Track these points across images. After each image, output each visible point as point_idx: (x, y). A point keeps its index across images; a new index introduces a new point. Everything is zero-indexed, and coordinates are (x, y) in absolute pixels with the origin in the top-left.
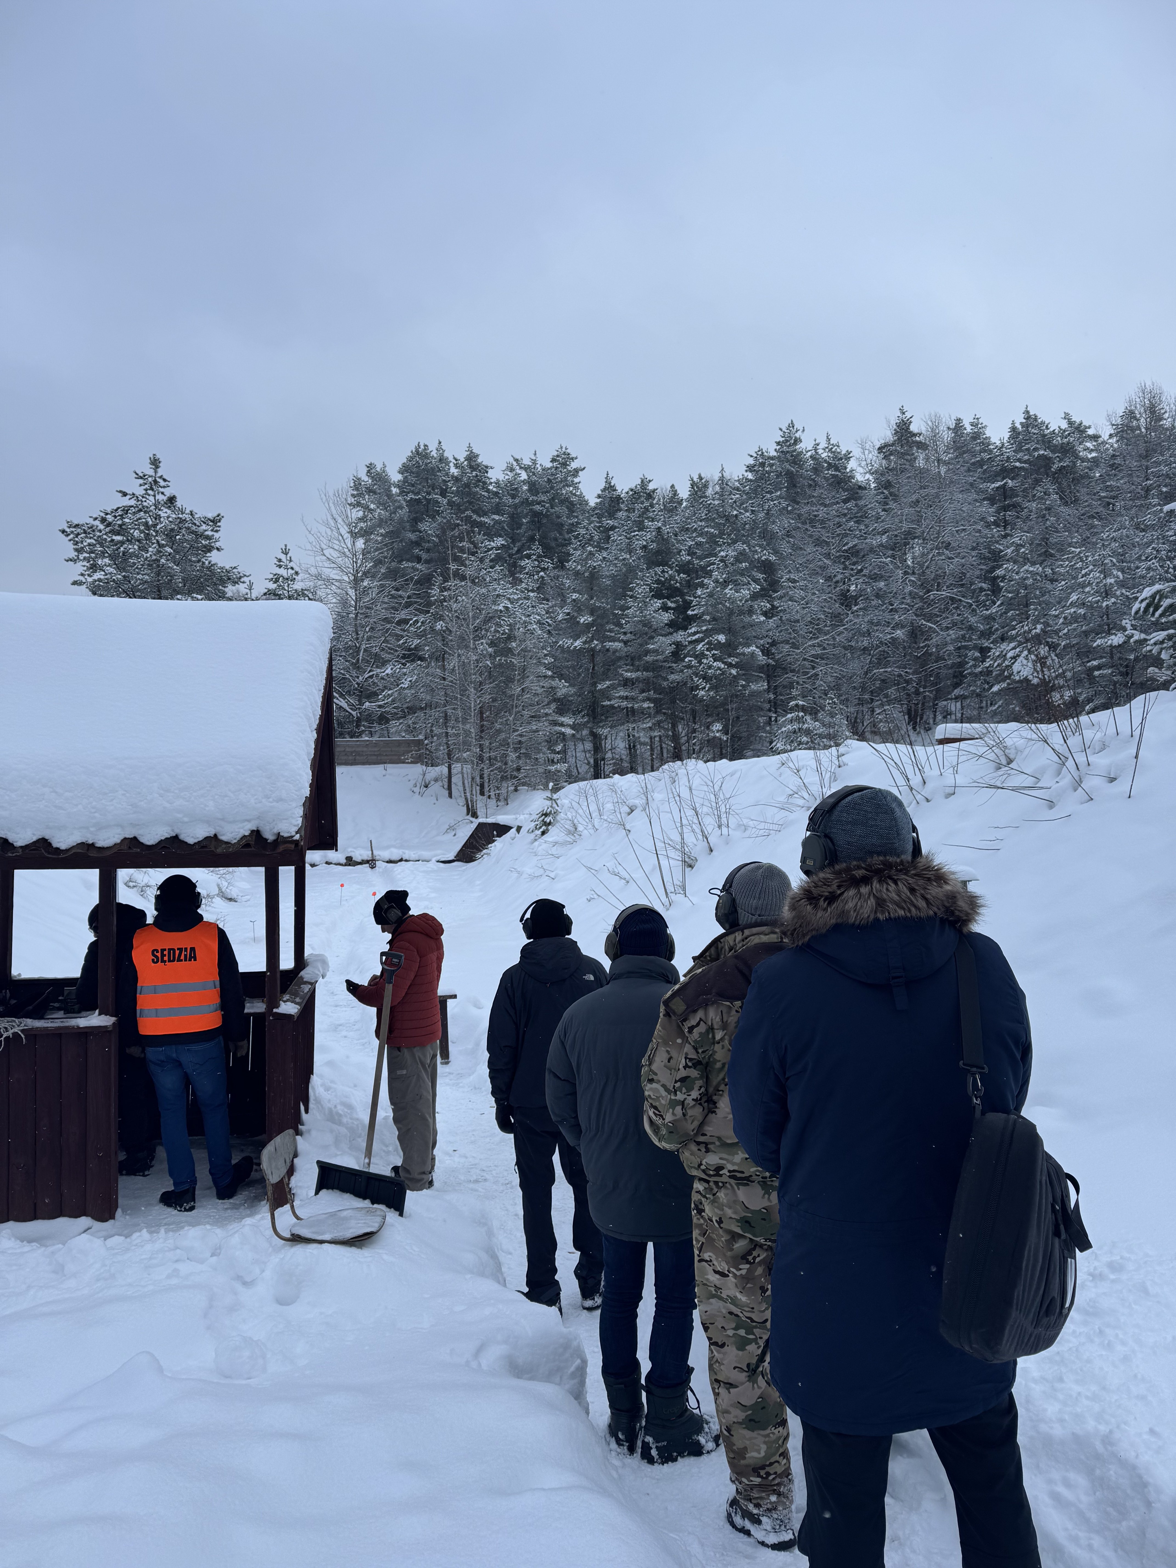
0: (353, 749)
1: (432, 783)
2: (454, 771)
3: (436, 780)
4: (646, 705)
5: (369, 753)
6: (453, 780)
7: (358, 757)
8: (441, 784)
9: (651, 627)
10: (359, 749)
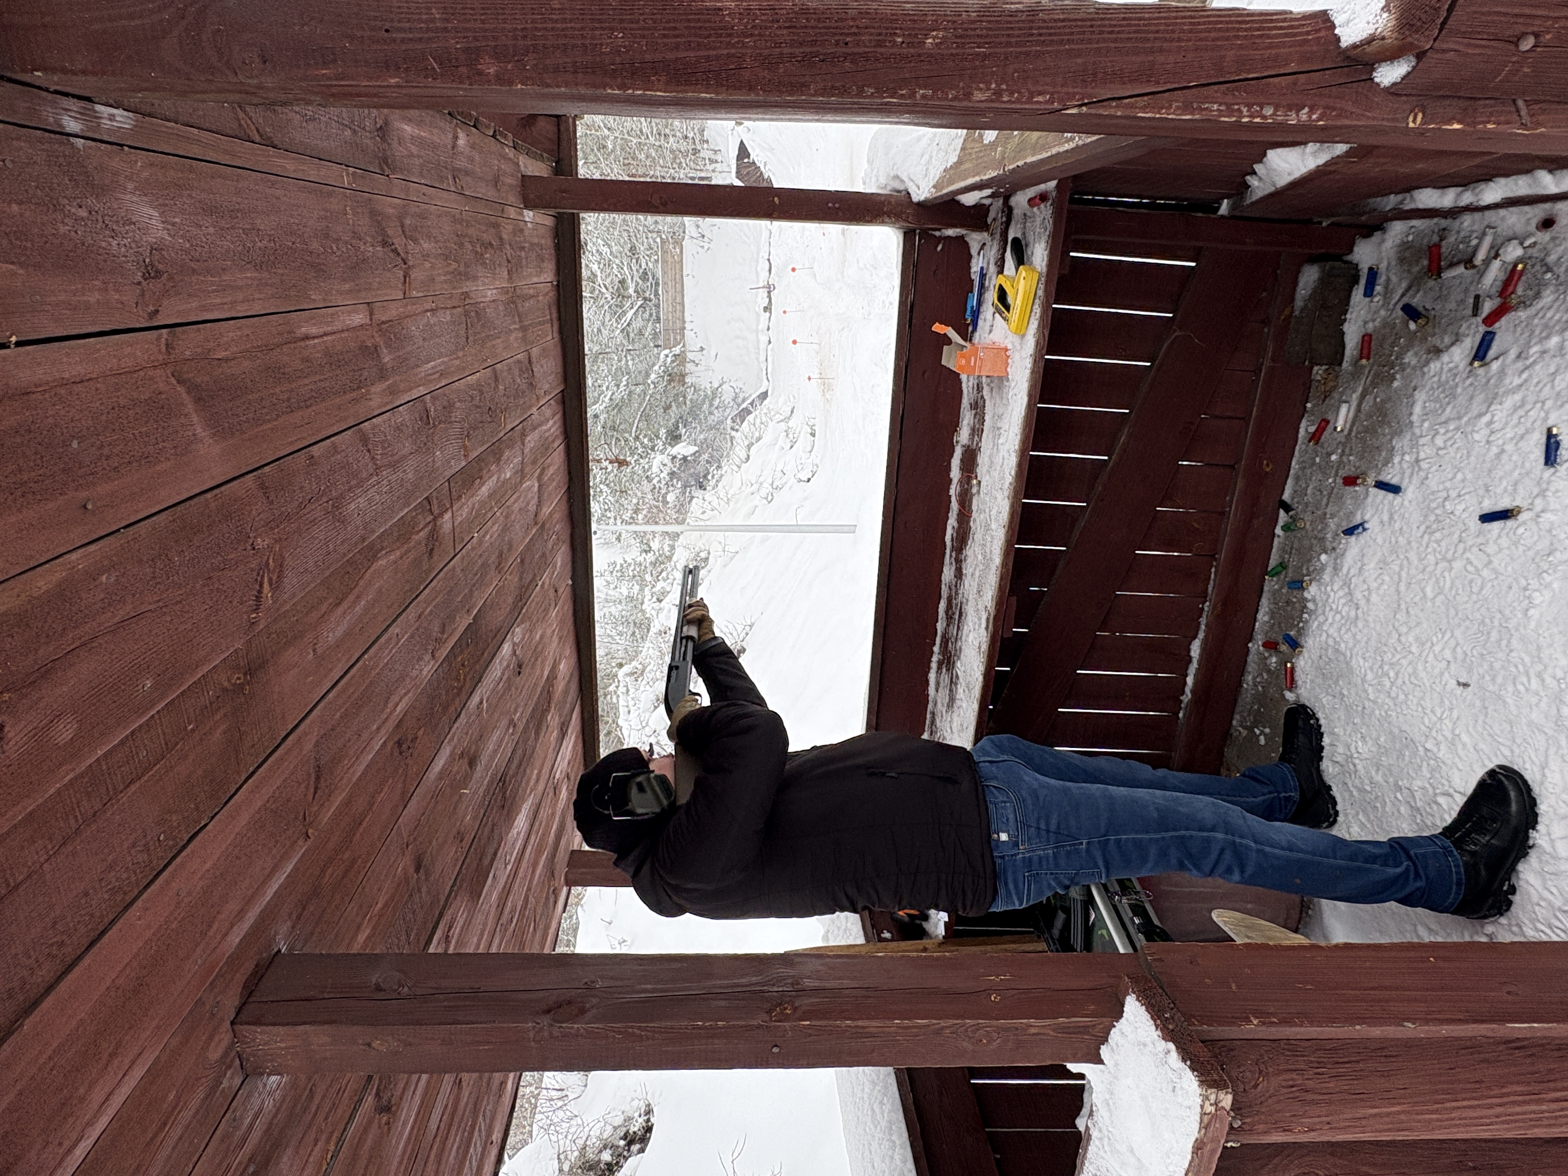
0: (670, 304)
5: (673, 290)
7: (677, 301)
10: (670, 298)
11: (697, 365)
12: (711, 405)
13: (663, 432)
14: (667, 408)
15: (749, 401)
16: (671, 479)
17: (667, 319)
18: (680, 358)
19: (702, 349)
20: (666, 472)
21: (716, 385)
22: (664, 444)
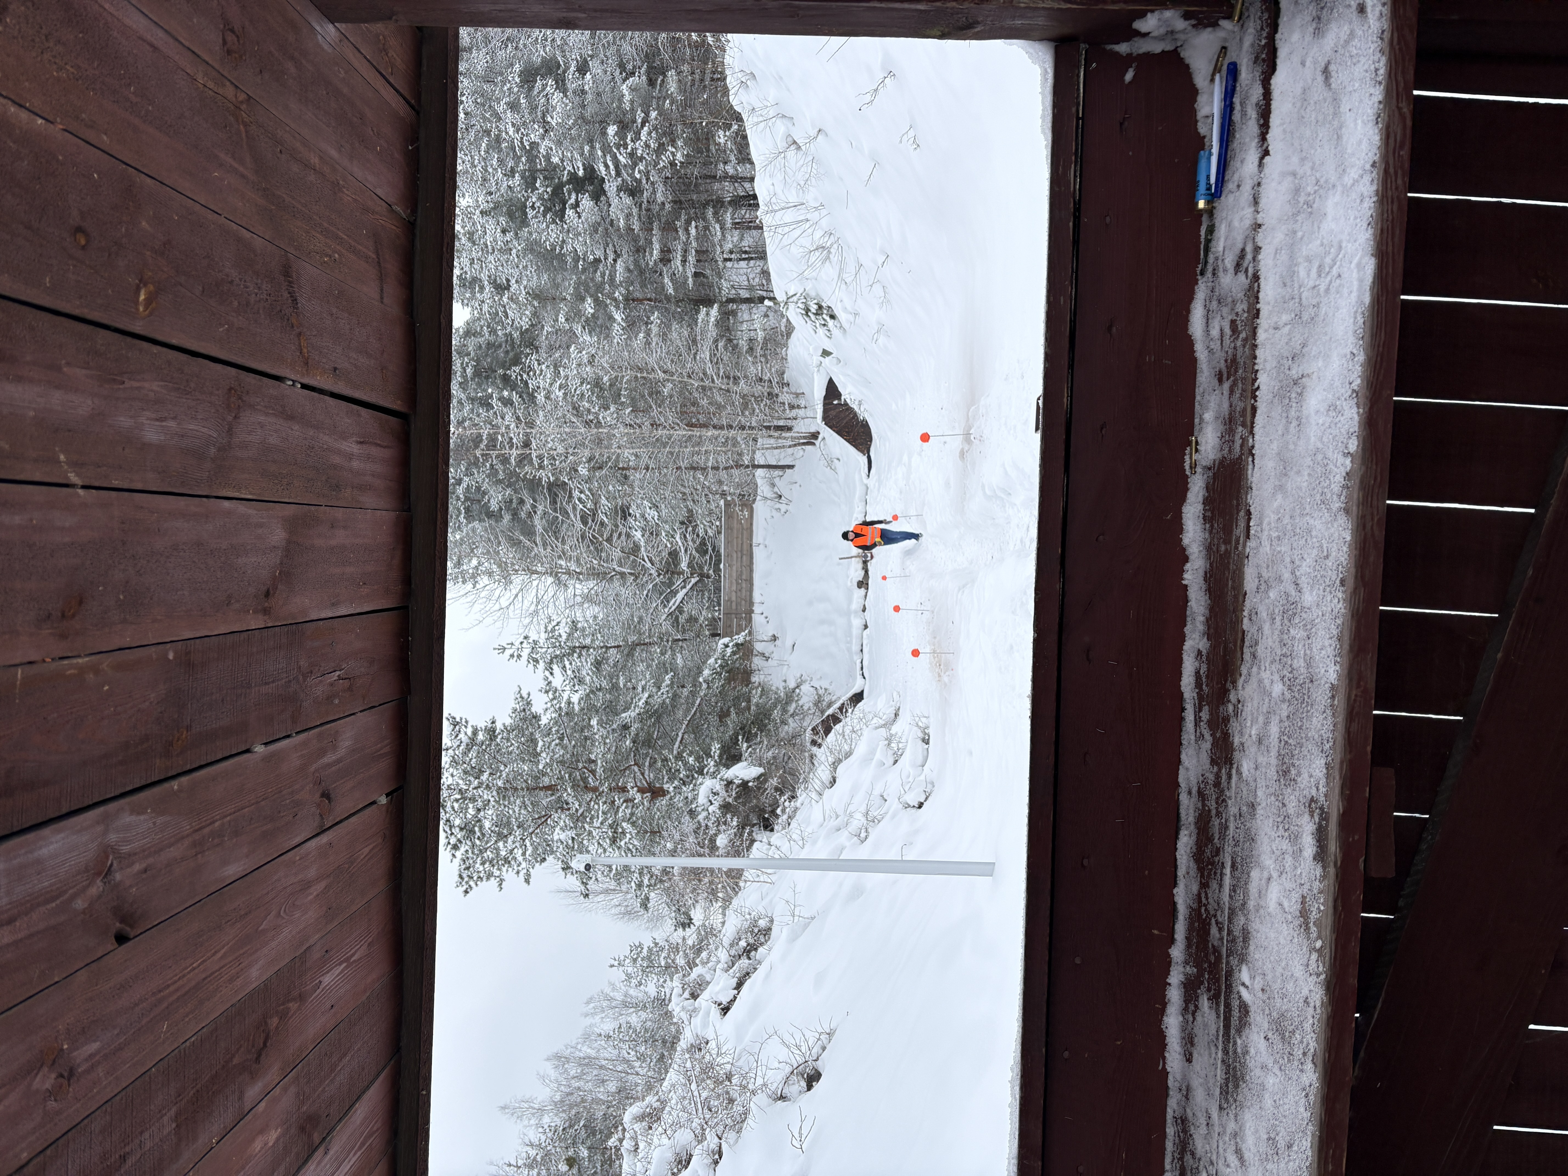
0: (734, 581)
1: (776, 489)
2: (762, 463)
3: (773, 485)
4: (693, 231)
5: (739, 564)
6: (773, 462)
7: (744, 577)
8: (778, 479)
9: (599, 224)
10: (734, 574)
11: (767, 659)
12: (784, 711)
13: (716, 748)
14: (723, 715)
15: (838, 705)
16: (724, 815)
17: (730, 600)
18: (745, 650)
19: (774, 638)
20: (716, 804)
21: (792, 685)
22: (717, 765)
